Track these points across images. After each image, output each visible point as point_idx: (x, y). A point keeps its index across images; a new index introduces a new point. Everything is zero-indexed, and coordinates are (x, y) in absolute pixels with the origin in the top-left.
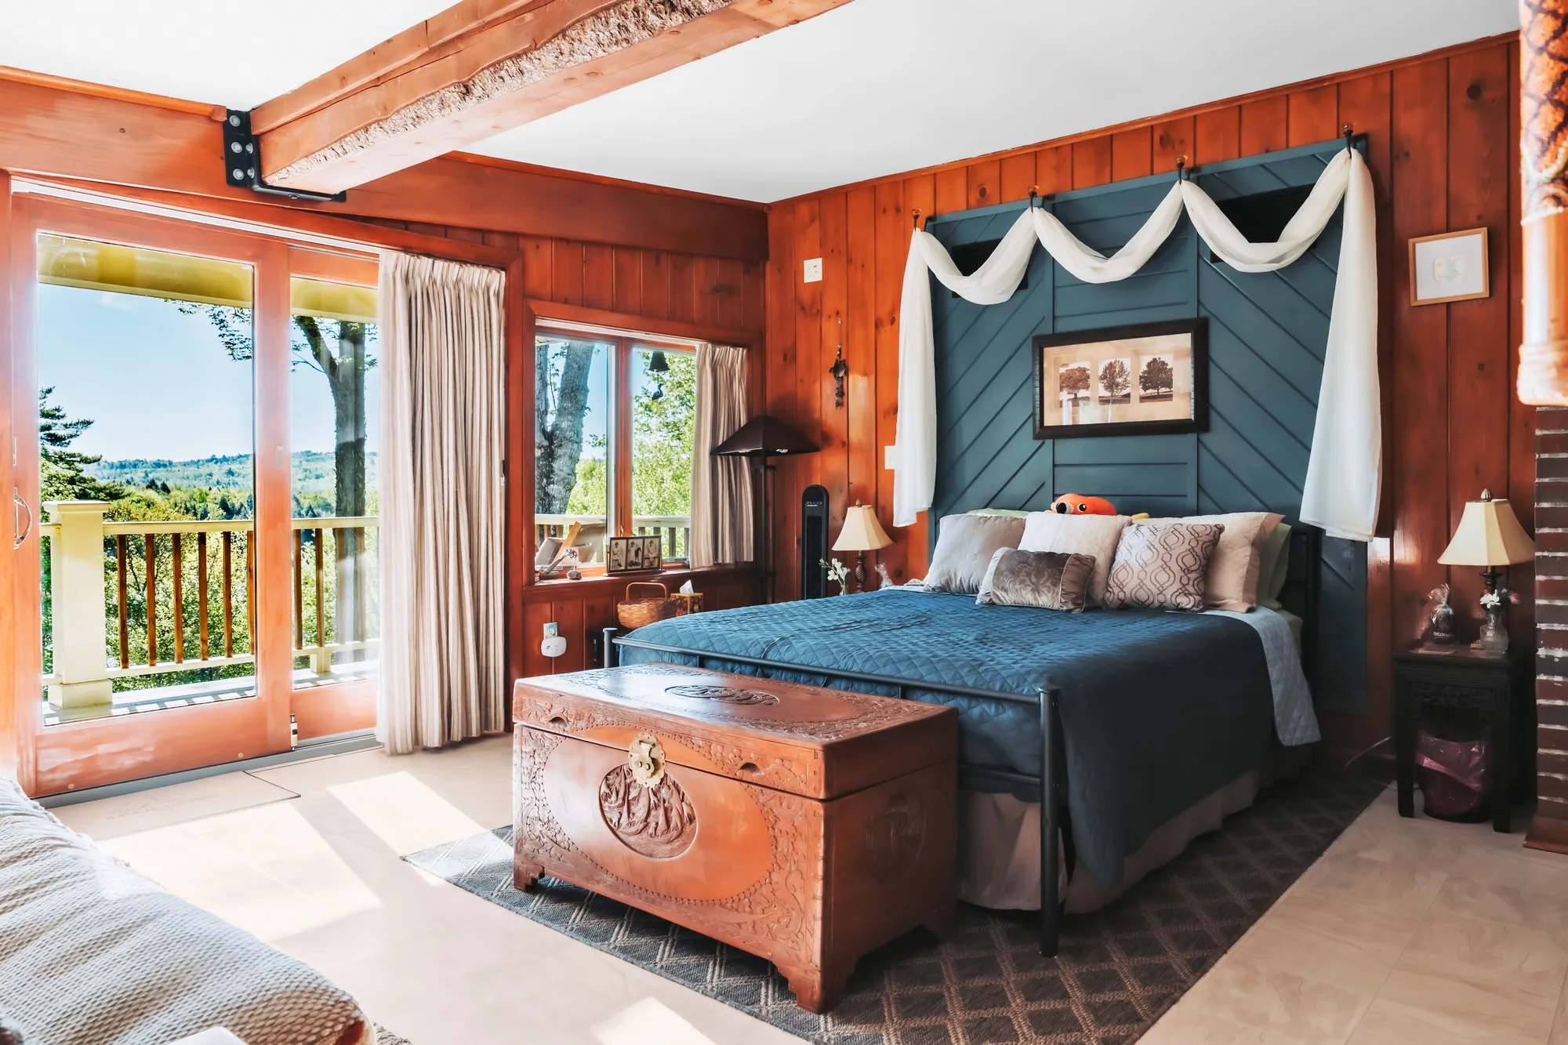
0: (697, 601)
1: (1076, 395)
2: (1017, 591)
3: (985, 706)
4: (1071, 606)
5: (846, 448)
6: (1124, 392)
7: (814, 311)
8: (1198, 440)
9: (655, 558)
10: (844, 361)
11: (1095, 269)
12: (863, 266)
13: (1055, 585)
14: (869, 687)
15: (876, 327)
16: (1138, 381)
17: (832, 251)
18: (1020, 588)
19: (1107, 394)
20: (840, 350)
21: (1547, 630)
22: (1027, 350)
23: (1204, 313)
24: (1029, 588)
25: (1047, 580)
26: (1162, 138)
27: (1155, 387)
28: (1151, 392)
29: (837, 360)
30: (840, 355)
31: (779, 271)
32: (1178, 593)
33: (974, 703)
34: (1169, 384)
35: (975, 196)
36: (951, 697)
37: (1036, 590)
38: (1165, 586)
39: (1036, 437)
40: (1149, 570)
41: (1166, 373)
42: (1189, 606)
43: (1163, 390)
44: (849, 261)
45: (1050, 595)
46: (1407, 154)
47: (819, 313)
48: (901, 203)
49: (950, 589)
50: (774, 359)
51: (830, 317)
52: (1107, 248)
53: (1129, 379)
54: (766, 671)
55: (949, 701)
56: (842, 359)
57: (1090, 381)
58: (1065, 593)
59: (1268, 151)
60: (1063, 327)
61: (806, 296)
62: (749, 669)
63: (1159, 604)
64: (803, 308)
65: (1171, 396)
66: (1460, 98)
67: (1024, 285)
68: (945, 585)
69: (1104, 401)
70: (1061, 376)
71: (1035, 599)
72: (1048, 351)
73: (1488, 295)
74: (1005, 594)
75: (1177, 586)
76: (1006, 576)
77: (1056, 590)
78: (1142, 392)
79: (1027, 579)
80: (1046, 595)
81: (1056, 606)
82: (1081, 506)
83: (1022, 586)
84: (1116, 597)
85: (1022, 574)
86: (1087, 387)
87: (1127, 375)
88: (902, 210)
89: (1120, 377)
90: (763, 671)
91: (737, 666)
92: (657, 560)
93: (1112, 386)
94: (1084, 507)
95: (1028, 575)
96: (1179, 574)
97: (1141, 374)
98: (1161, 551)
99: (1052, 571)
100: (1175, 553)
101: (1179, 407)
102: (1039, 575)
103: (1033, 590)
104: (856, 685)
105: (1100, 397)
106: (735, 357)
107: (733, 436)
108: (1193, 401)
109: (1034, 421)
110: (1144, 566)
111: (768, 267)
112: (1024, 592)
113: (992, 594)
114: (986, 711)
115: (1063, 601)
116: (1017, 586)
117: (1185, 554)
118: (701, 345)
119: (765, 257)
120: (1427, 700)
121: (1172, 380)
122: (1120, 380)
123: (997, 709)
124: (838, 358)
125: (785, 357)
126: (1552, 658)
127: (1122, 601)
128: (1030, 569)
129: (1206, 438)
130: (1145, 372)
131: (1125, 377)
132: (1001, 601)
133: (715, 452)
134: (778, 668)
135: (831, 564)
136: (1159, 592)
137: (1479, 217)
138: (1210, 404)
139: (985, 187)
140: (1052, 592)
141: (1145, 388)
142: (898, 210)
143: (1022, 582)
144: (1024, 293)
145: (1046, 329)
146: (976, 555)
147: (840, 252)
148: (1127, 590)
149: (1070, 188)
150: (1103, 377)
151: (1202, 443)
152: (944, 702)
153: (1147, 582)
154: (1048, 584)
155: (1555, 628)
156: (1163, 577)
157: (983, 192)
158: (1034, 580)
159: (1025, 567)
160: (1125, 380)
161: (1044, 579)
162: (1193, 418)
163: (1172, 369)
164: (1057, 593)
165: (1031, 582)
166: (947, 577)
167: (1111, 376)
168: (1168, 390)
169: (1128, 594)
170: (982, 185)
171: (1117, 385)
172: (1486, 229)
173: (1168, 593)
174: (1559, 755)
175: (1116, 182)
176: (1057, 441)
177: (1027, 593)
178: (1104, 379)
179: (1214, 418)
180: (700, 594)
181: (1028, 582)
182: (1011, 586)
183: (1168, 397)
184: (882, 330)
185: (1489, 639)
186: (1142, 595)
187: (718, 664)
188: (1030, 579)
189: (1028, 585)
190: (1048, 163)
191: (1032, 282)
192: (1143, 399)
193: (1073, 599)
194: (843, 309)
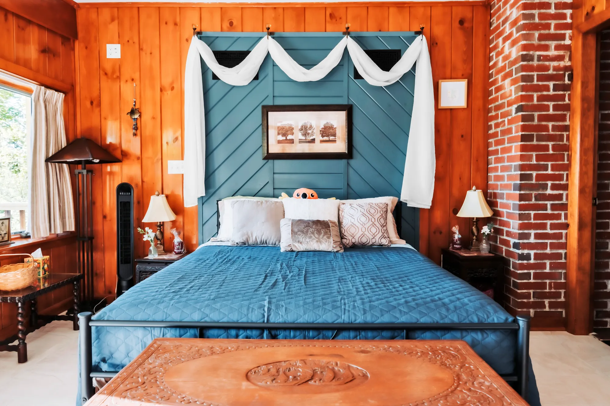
0: (46, 262)
1: (286, 138)
2: (308, 242)
3: (474, 335)
4: (338, 249)
5: (140, 161)
6: (312, 138)
7: (115, 76)
8: (348, 162)
9: (5, 234)
10: (138, 109)
11: (304, 74)
12: (151, 53)
13: (329, 238)
14: (375, 333)
15: (161, 90)
16: (319, 133)
17: (128, 41)
18: (310, 241)
19: (303, 138)
20: (135, 102)
21: (522, 243)
22: (259, 111)
23: (350, 103)
24: (315, 241)
25: (324, 236)
26: (331, 15)
27: (328, 136)
28: (326, 138)
29: (132, 108)
30: (135, 105)
31: (86, 48)
32: (381, 238)
33: (464, 334)
34: (334, 135)
35: (226, 25)
36: (446, 332)
37: (319, 241)
38: (375, 234)
39: (265, 159)
40: (366, 226)
41: (333, 130)
42: (387, 244)
43: (332, 138)
44: (141, 49)
45: (327, 243)
46: (437, 44)
47: (119, 78)
48: (178, 20)
49: (248, 243)
50: (83, 104)
51: (127, 81)
52: (308, 65)
53: (314, 131)
54: (273, 332)
55: (445, 334)
56: (137, 107)
57: (294, 131)
58: (335, 242)
59: (380, 31)
60: (279, 102)
61: (108, 67)
62: (255, 333)
63: (372, 243)
64: (106, 74)
65: (335, 141)
66: (456, 24)
67: (256, 78)
68: (246, 241)
69: (301, 141)
70: (278, 127)
71: (319, 246)
72: (270, 114)
73: (466, 107)
74: (300, 245)
75: (381, 234)
76: (300, 235)
77: (330, 240)
78: (321, 138)
79: (312, 235)
80: (325, 243)
81: (330, 249)
82: (312, 195)
83: (311, 239)
84: (350, 241)
85: (308, 233)
86: (293, 134)
87: (313, 130)
88: (178, 25)
89: (310, 130)
90: (270, 333)
91: (241, 332)
92: (7, 235)
93: (306, 135)
94: (313, 195)
95: (313, 233)
96: (380, 228)
97: (321, 129)
98: (370, 217)
99: (325, 230)
100: (376, 217)
101: (340, 146)
102: (319, 233)
103: (317, 241)
104: (363, 333)
105: (299, 139)
106: (58, 98)
107: (61, 151)
108: (347, 143)
109: (263, 150)
110: (363, 225)
111: (77, 44)
112: (312, 243)
113: (292, 245)
114: (475, 339)
115: (334, 246)
116: (308, 240)
117: (380, 218)
118: (37, 88)
119: (75, 36)
120: (472, 275)
121: (336, 133)
122: (310, 132)
123: (483, 335)
124: (134, 107)
125: (92, 103)
126: (523, 254)
127: (354, 243)
128: (312, 230)
129: (352, 162)
130: (323, 128)
131: (312, 130)
132: (297, 249)
133: (48, 160)
134: (285, 329)
135: (145, 231)
136: (373, 238)
137: (463, 75)
138: (354, 146)
139: (233, 21)
140: (328, 242)
141: (323, 136)
142: (176, 24)
143: (311, 237)
144: (256, 82)
145: (269, 102)
146: (263, 223)
147: (134, 43)
148: (357, 238)
149: (283, 31)
150: (301, 130)
151: (350, 165)
152: (442, 336)
153: (366, 233)
154: (325, 237)
155: (524, 242)
156: (374, 230)
157: (231, 24)
158: (317, 236)
159: (309, 229)
160: (313, 132)
161: (322, 234)
162: (347, 152)
163: (336, 128)
164: (331, 243)
165: (315, 237)
166: (246, 236)
167: (305, 130)
168: (334, 138)
169: (357, 240)
170: (230, 19)
171: (308, 134)
172: (467, 80)
173: (377, 238)
174: (525, 292)
175: (307, 32)
176: (274, 160)
177: (314, 244)
178: (302, 130)
179: (355, 152)
180: (48, 257)
181: (313, 237)
182: (304, 240)
183: (334, 141)
184: (165, 93)
185: (484, 247)
186: (364, 240)
187: (221, 332)
188: (314, 235)
189: (314, 239)
190: (269, 14)
191: (261, 78)
192: (322, 141)
193: (339, 245)
194: (136, 76)
